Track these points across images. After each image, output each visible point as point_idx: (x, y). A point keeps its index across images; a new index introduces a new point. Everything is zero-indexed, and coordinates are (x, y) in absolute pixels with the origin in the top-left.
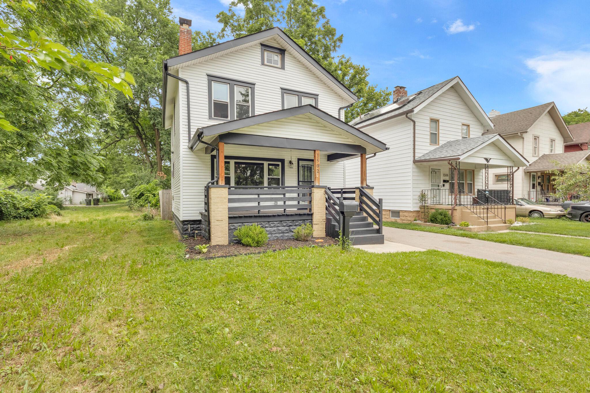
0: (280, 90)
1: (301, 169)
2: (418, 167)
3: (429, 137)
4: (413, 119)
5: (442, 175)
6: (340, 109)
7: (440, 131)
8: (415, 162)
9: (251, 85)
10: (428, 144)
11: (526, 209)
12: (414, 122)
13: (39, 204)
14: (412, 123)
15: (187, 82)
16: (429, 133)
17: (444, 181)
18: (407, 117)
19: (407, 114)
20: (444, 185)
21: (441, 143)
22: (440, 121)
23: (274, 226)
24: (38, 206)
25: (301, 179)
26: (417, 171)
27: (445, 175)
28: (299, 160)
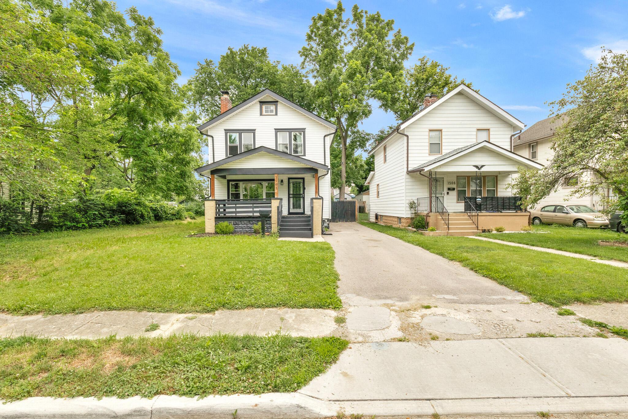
0: (274, 130)
1: (291, 185)
2: (412, 177)
3: (428, 148)
4: (405, 133)
5: (445, 183)
6: (325, 136)
7: (443, 141)
8: (409, 172)
9: (253, 131)
10: (427, 155)
11: (571, 218)
12: (407, 136)
13: (178, 211)
14: (405, 138)
15: (212, 137)
16: (428, 144)
17: (449, 189)
18: (398, 132)
19: (398, 130)
20: (448, 193)
21: (444, 152)
22: (443, 131)
23: (244, 224)
24: (178, 212)
25: (291, 192)
26: (411, 181)
27: (450, 183)
28: (289, 179)
